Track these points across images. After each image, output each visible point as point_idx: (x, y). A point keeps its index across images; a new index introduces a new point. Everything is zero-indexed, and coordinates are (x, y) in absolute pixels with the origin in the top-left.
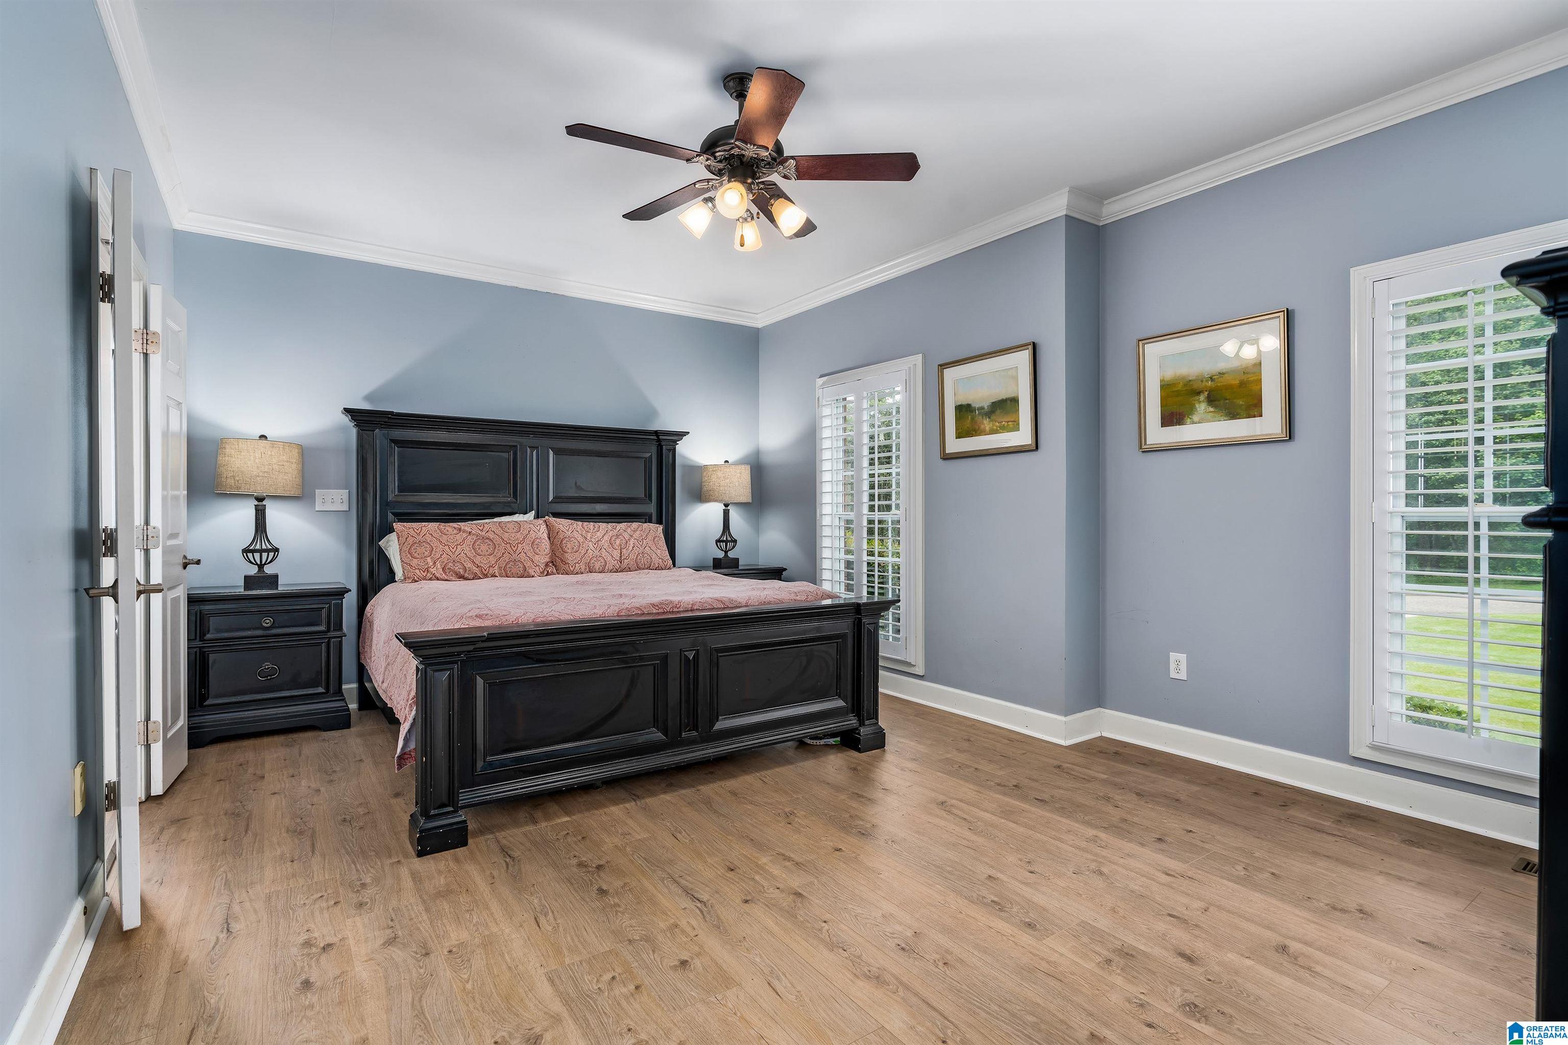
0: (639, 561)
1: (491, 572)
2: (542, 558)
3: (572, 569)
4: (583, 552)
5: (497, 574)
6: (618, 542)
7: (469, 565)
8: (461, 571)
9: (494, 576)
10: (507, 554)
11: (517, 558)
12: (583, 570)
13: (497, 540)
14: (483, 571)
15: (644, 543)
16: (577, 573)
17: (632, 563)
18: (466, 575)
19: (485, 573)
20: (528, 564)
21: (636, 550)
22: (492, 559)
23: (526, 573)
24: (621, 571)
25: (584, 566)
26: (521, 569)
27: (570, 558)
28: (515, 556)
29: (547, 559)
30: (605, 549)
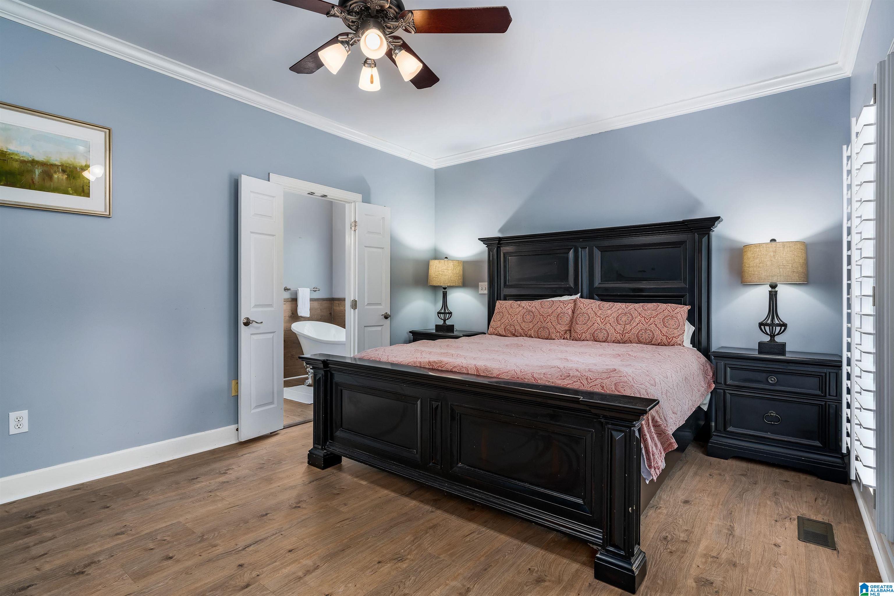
0: (640, 335)
1: (529, 333)
2: (562, 328)
3: (579, 337)
4: (590, 325)
5: (533, 336)
6: (624, 319)
7: (518, 328)
8: (513, 331)
9: (531, 336)
10: (540, 323)
11: (546, 326)
12: (588, 338)
13: (537, 313)
14: (525, 332)
15: (651, 321)
16: (583, 340)
17: (633, 337)
18: (516, 334)
19: (526, 333)
20: (552, 330)
21: (640, 326)
22: (531, 325)
23: (550, 336)
24: (624, 343)
25: (589, 335)
26: (547, 333)
27: (579, 328)
28: (544, 324)
29: (567, 328)
30: (610, 324)
